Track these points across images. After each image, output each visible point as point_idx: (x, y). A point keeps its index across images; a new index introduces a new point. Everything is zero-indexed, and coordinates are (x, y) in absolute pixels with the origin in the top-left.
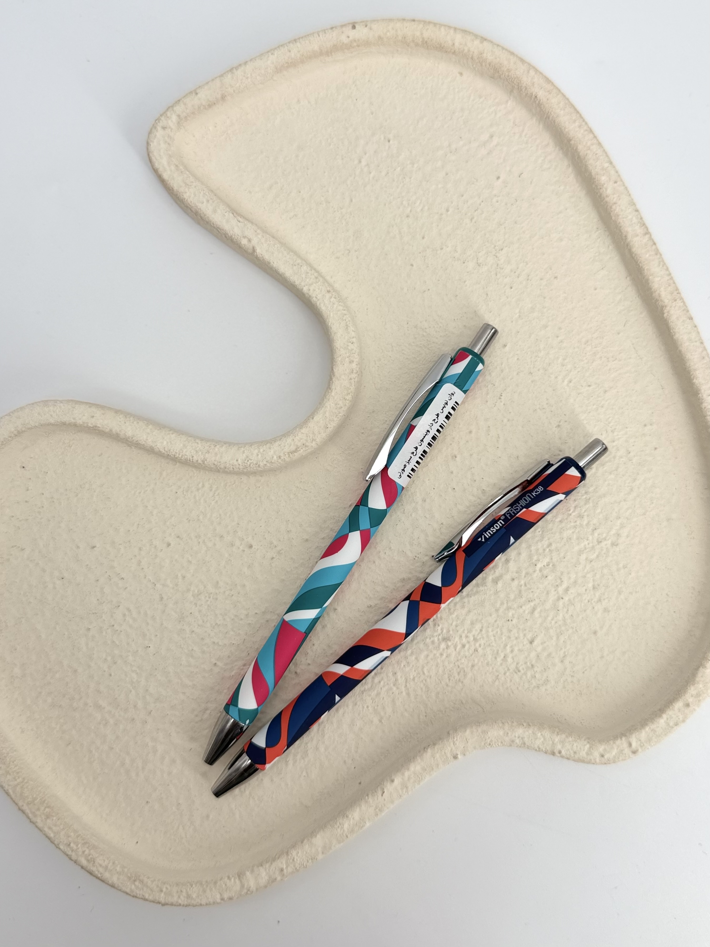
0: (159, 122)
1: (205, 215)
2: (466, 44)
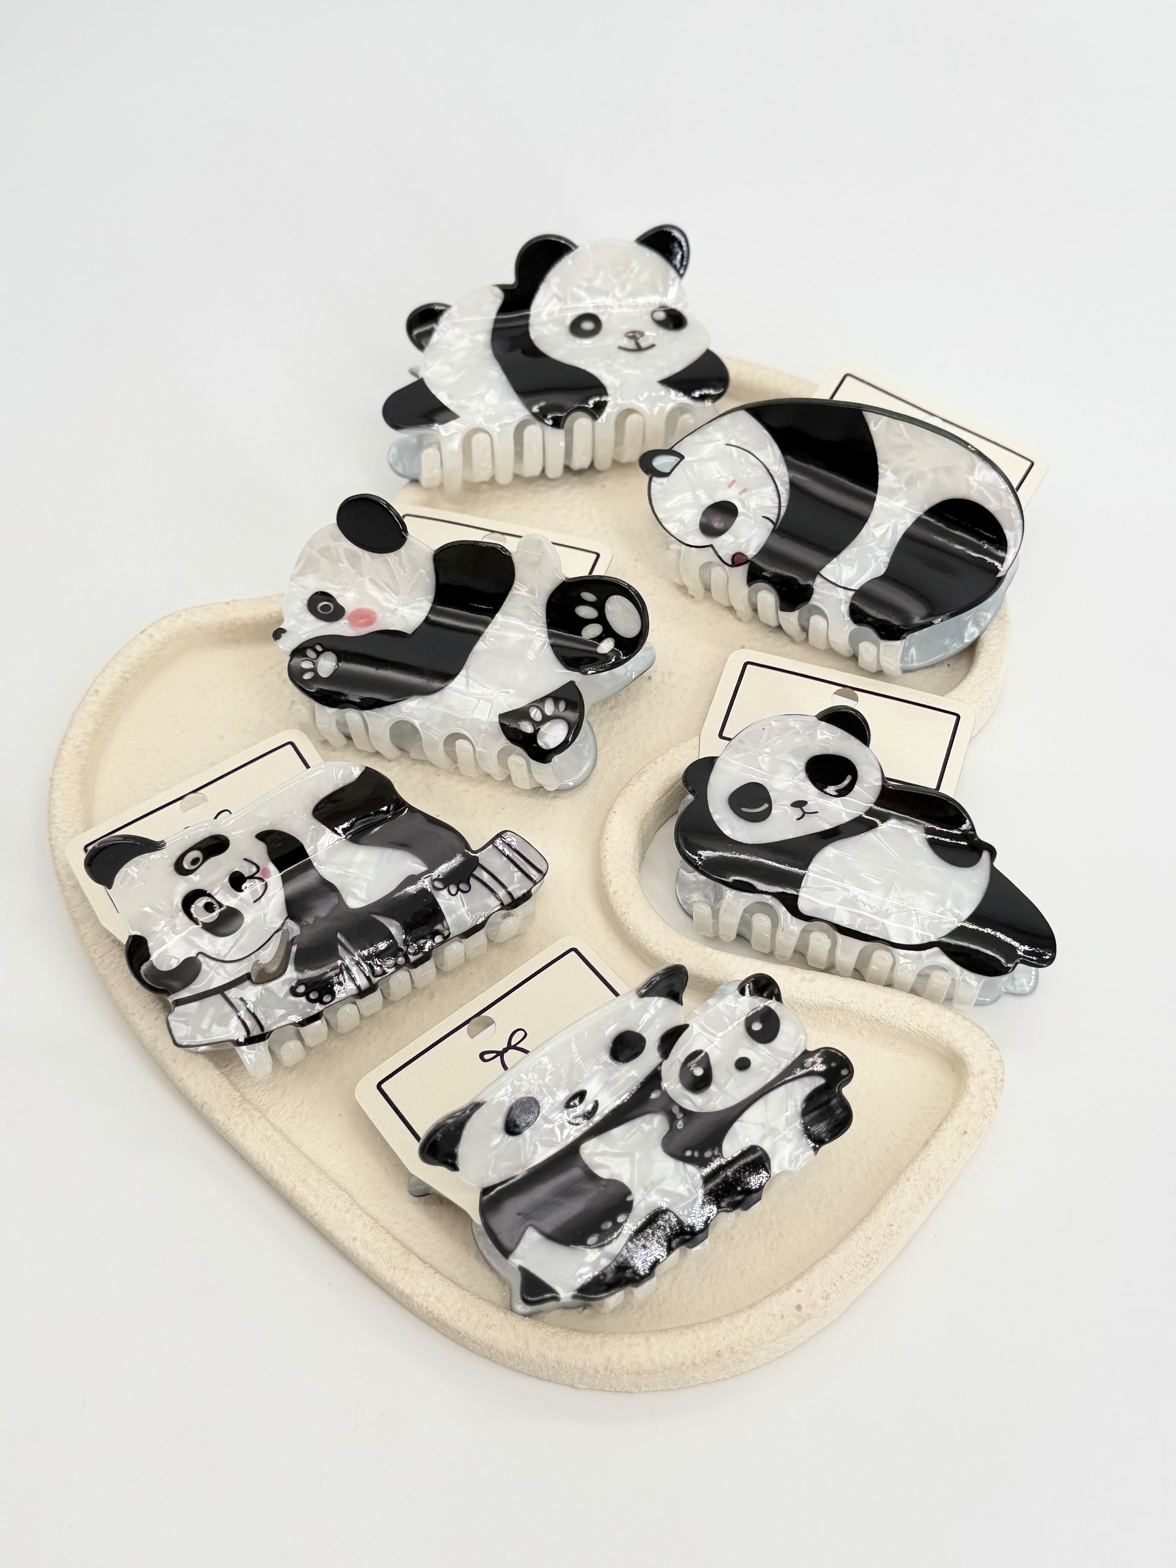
0: (996, 1079)
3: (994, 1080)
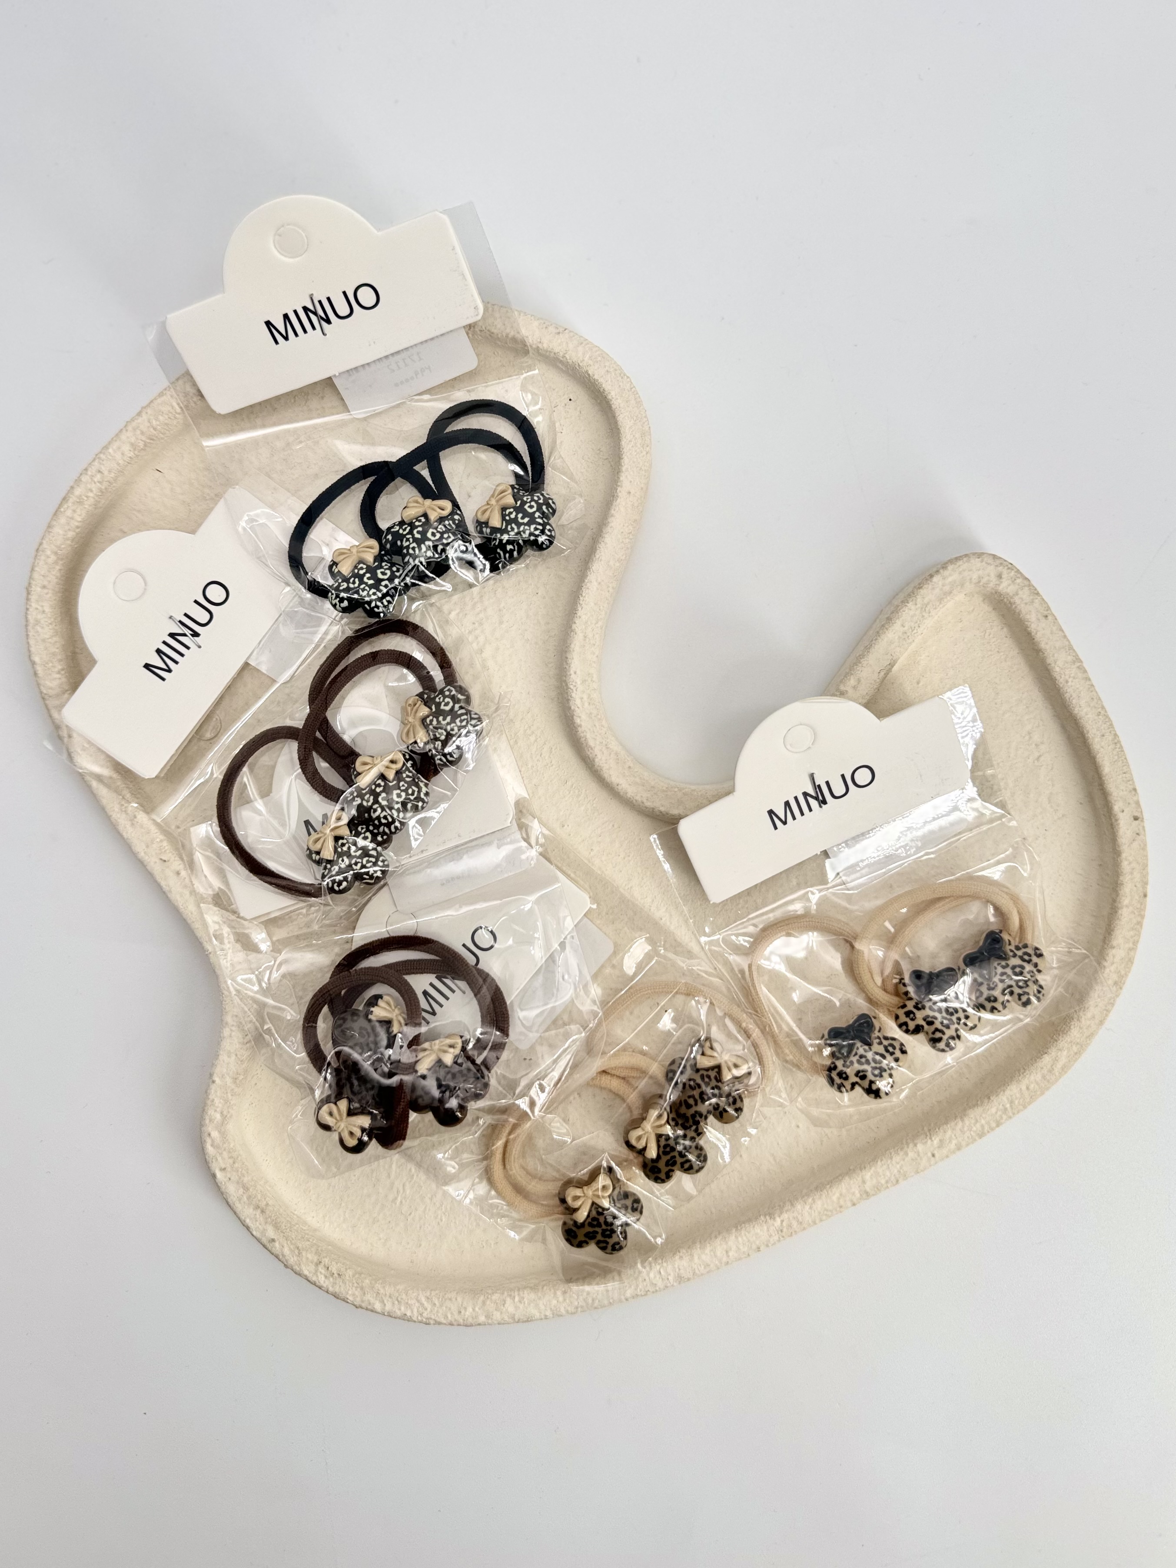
3: (1009, 571)
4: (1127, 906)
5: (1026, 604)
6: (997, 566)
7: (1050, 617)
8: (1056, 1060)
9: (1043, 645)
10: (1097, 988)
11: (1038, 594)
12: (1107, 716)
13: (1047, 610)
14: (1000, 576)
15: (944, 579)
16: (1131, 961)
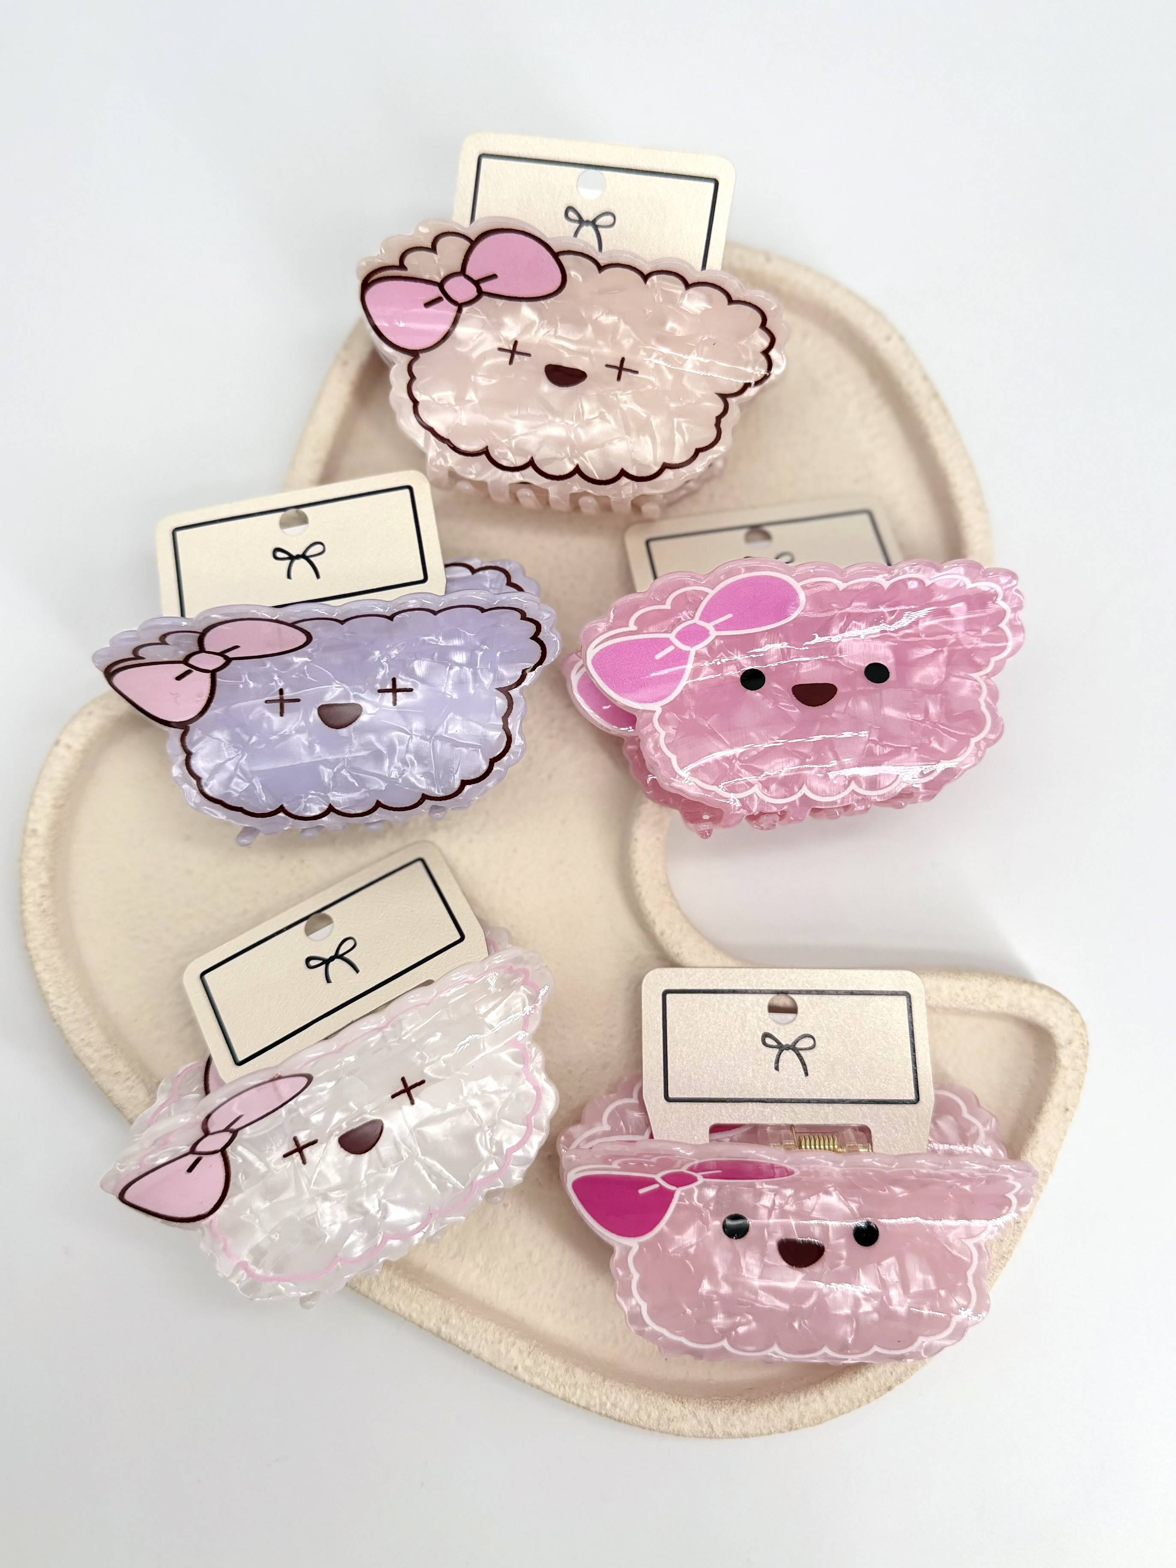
0: (1083, 1044)
1: (949, 977)
2: (807, 1404)
4: (867, 1379)
5: (1064, 1083)
6: (1077, 1032)
7: (1068, 1113)
8: (683, 1418)
9: (1039, 1127)
10: (775, 1406)
11: (1080, 1087)
12: (1020, 1231)
13: (1073, 1106)
14: (1070, 1042)
15: (1031, 994)
16: (820, 1421)
